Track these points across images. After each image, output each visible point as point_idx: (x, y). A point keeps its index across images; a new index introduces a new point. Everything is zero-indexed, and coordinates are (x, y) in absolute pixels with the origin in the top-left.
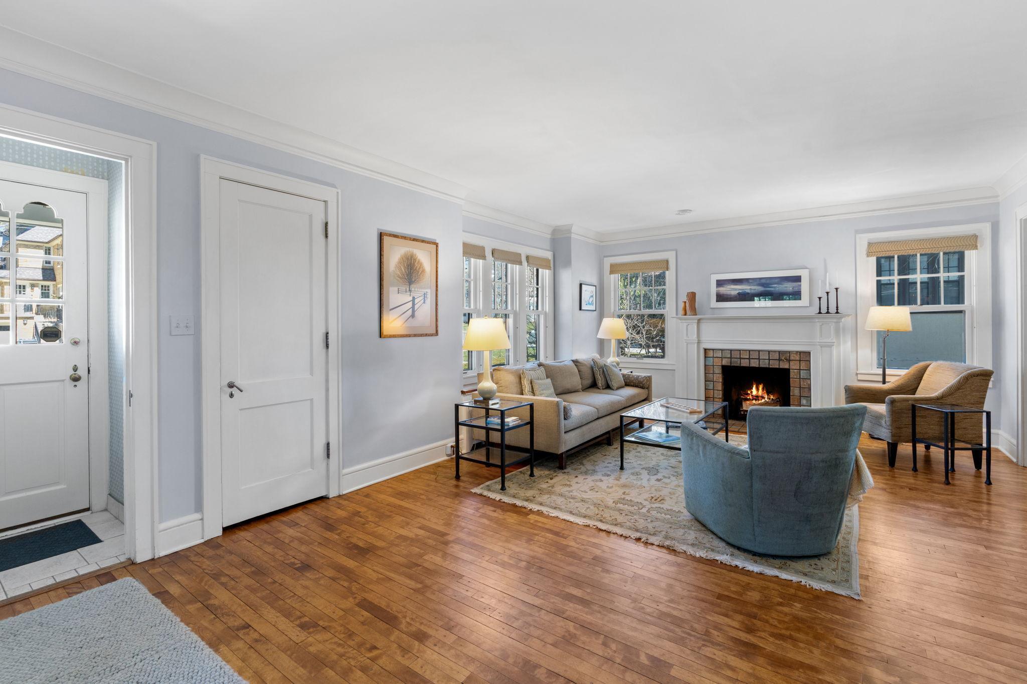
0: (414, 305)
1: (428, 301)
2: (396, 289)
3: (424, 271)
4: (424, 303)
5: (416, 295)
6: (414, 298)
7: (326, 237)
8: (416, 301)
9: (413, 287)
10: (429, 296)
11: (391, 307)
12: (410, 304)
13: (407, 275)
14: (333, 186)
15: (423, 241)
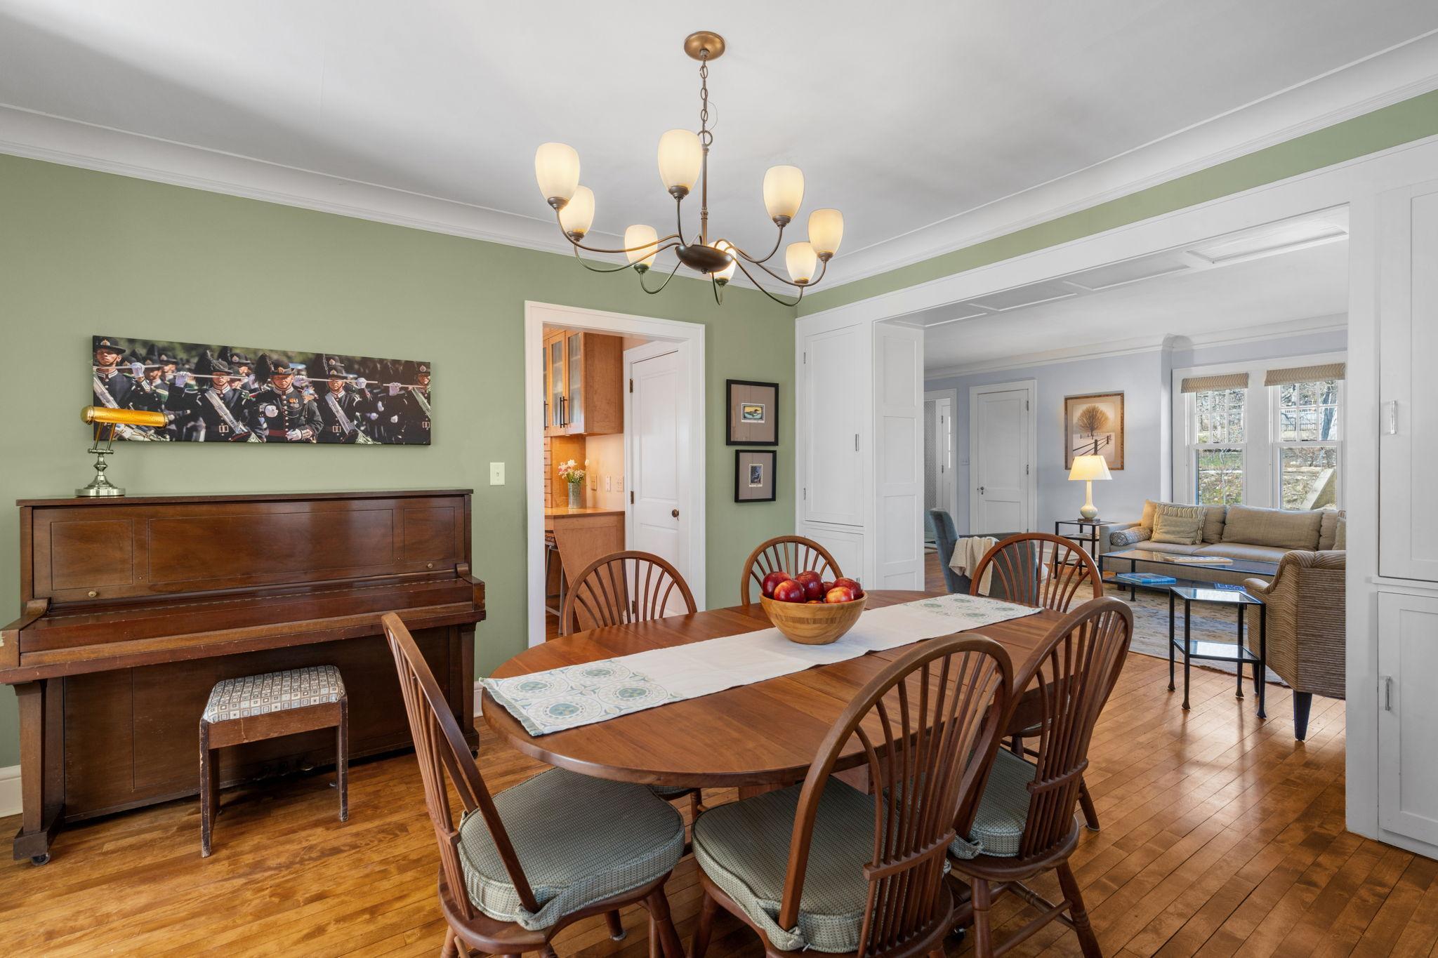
0: (1096, 445)
1: (1112, 442)
2: (1079, 435)
3: (1106, 419)
4: (1108, 443)
5: (1098, 438)
6: (1096, 441)
7: (1028, 409)
8: (1099, 443)
9: (1095, 433)
10: (1113, 438)
11: (1074, 449)
12: (1093, 446)
13: (1089, 424)
14: (1033, 378)
15: (1107, 395)
